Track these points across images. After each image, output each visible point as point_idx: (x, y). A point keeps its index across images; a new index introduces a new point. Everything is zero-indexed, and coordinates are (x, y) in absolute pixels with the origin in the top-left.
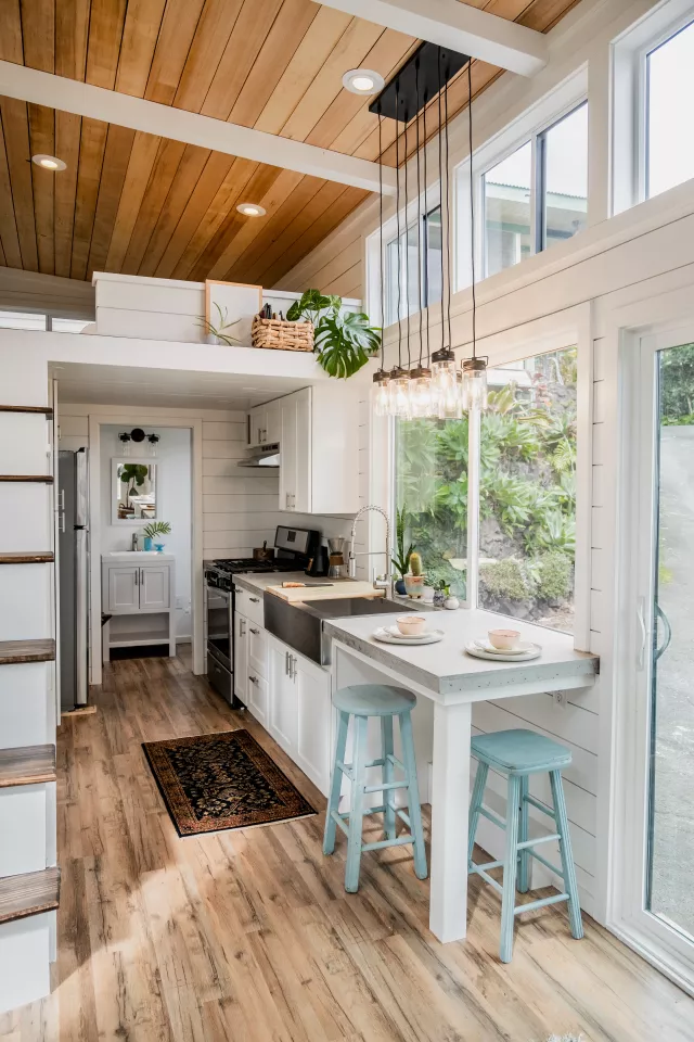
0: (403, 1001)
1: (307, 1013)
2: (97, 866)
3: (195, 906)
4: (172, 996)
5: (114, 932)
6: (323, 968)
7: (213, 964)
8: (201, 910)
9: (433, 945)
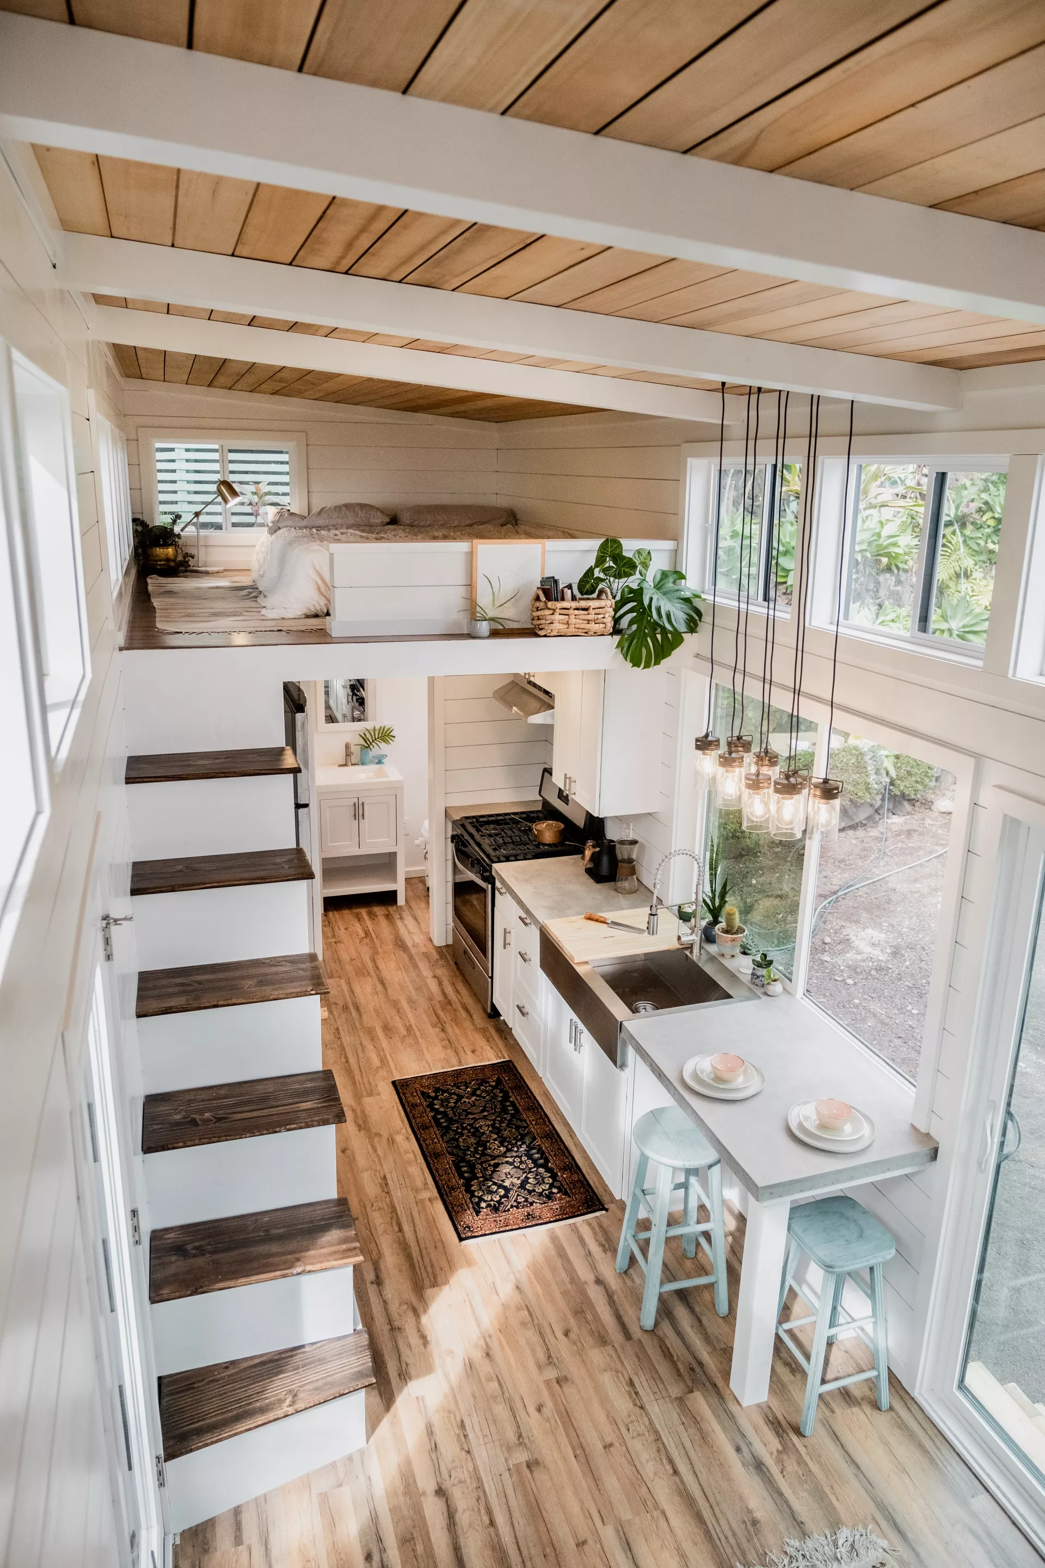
0: (703, 1477)
1: (611, 1483)
2: (377, 1277)
3: (488, 1339)
4: (482, 1453)
5: (412, 1371)
6: (624, 1430)
7: (515, 1417)
8: (495, 1346)
9: (733, 1408)
